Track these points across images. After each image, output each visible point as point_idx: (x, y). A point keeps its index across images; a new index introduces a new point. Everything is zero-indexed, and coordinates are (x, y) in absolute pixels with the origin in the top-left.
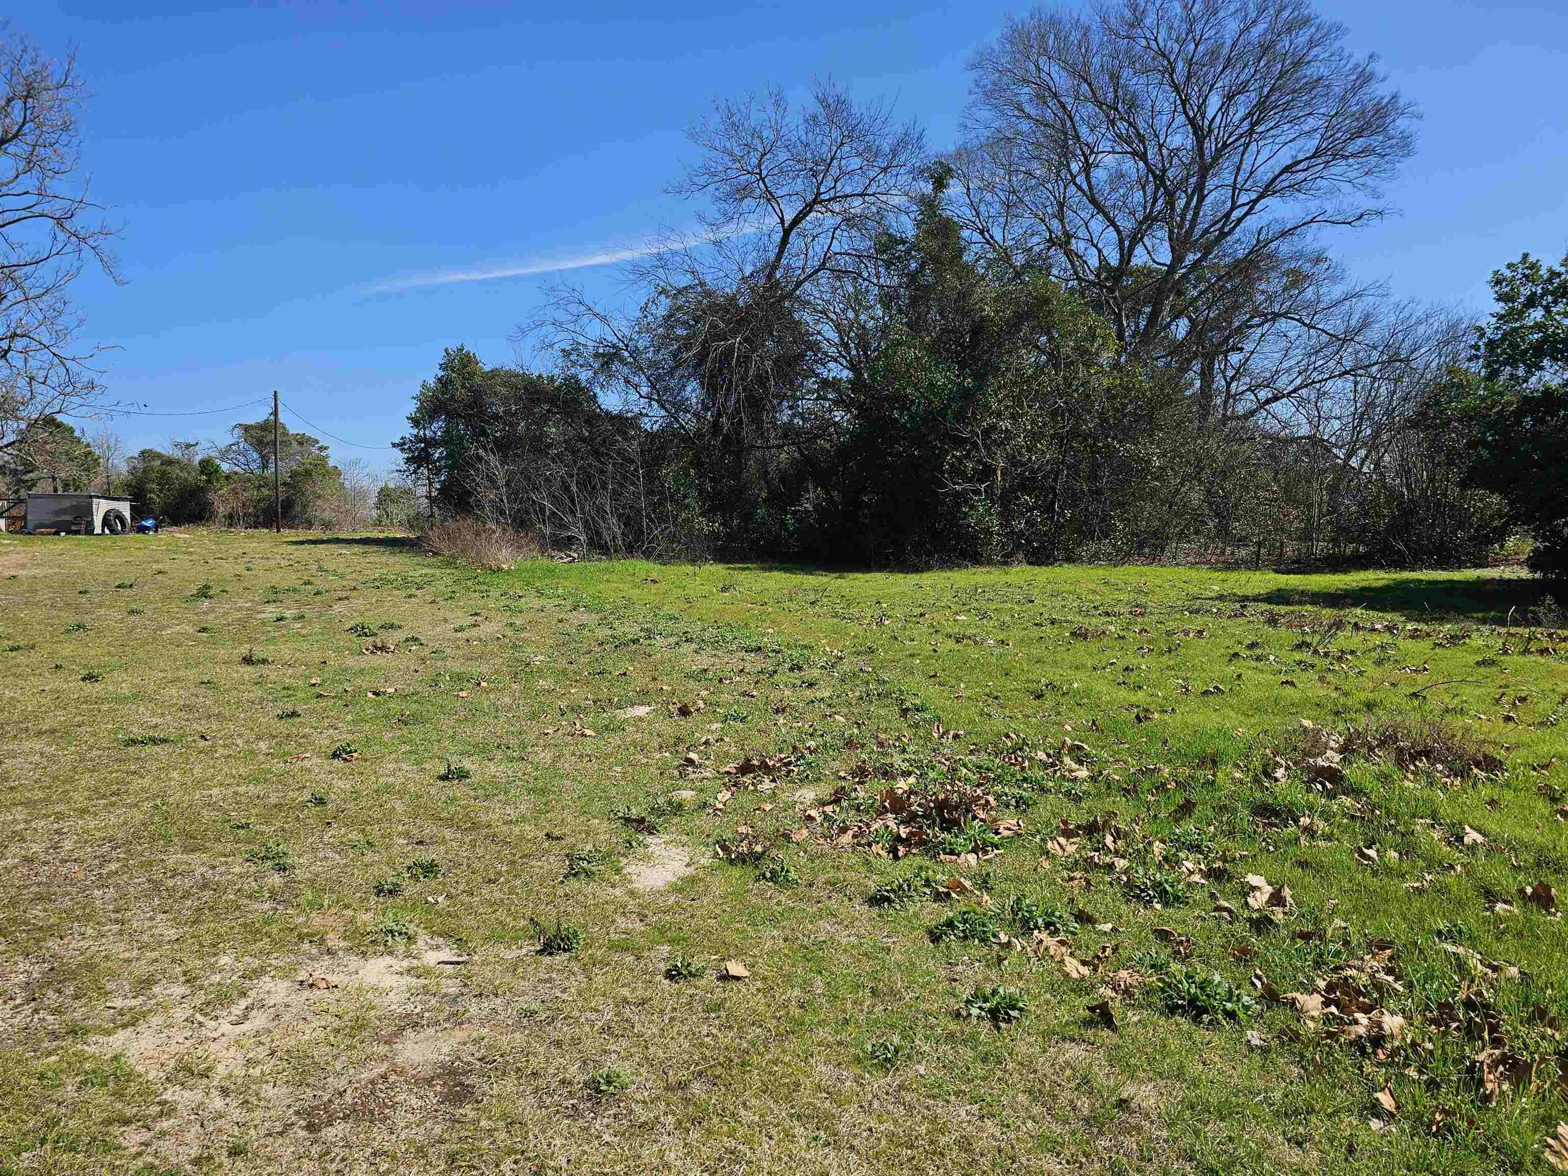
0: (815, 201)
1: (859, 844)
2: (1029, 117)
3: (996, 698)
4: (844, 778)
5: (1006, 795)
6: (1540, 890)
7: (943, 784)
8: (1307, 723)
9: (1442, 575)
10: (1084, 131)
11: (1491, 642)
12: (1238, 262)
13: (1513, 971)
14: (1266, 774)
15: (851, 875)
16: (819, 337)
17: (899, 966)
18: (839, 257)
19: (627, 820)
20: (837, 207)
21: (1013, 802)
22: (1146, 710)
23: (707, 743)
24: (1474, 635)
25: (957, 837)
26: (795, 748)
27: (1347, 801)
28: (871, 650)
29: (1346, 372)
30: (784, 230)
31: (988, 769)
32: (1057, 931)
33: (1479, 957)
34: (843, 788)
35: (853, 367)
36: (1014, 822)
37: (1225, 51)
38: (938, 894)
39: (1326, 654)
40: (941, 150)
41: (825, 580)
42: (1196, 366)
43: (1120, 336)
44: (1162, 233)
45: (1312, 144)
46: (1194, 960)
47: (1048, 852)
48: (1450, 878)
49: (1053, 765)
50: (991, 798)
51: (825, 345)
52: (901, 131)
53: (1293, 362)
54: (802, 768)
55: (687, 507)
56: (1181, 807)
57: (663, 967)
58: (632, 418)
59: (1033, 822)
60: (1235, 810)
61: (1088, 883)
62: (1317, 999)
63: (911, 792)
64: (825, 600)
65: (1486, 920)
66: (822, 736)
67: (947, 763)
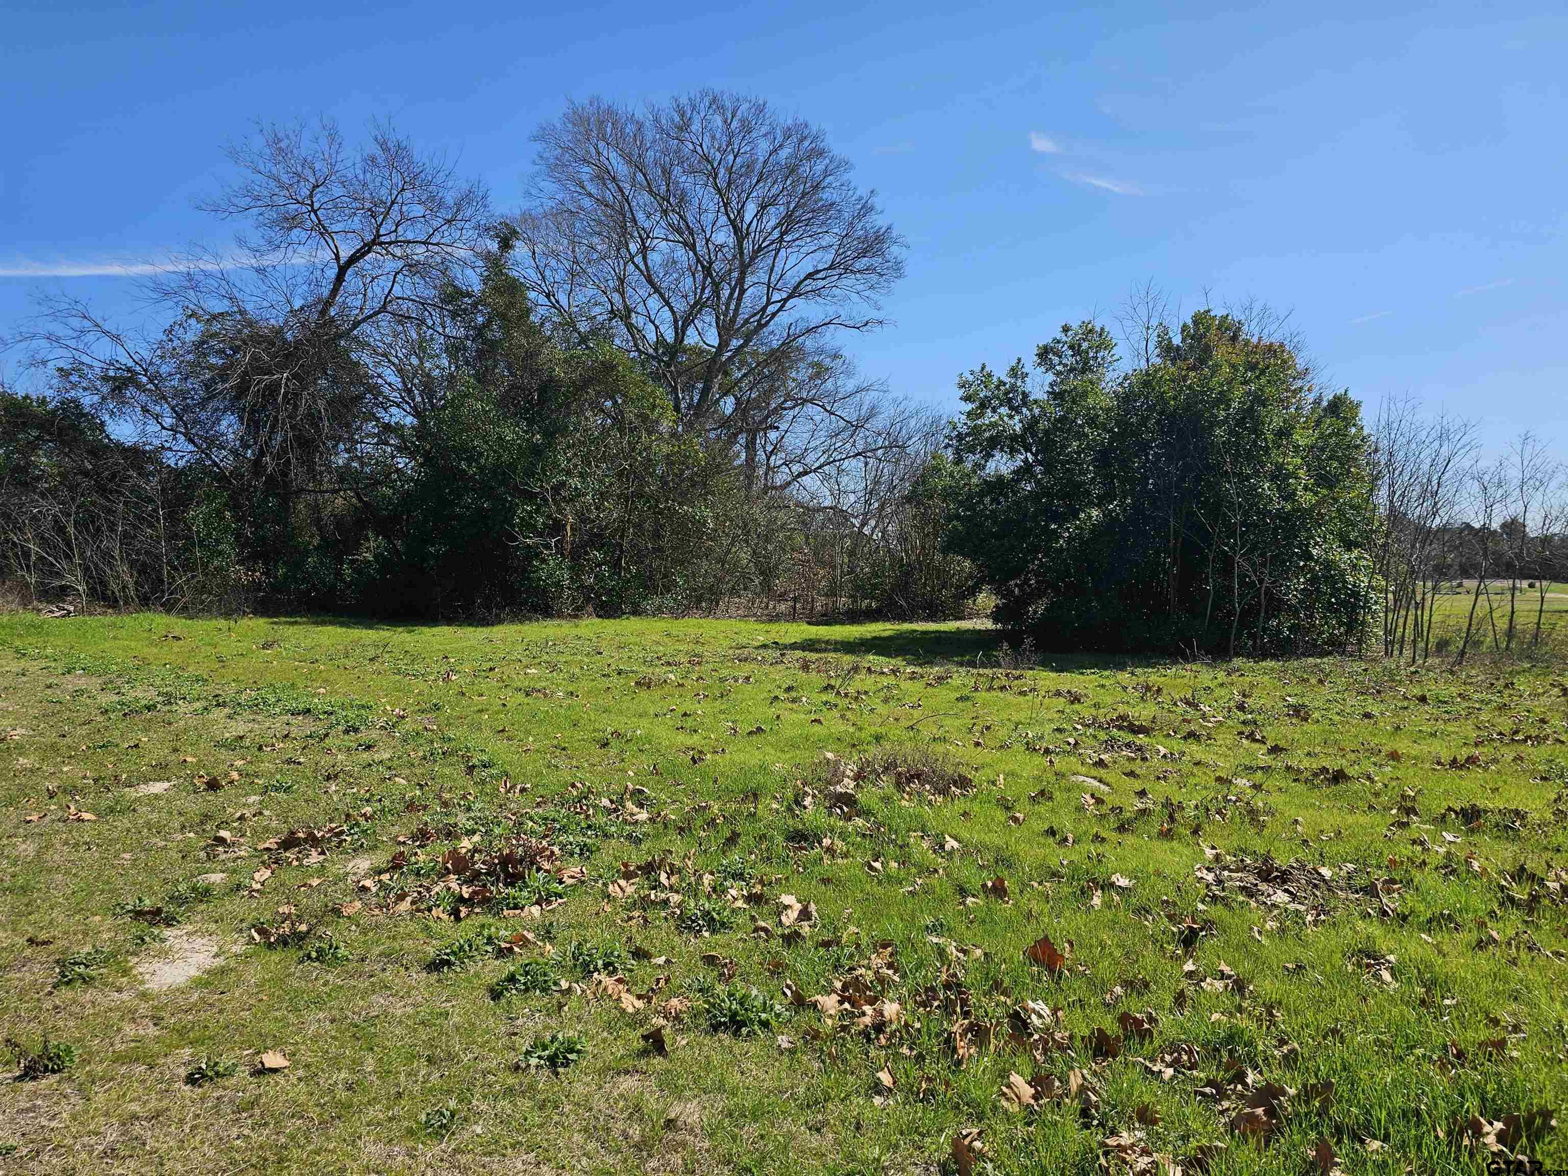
0: (374, 242)
1: (418, 910)
2: (590, 195)
3: (564, 749)
4: (404, 843)
5: (571, 844)
6: (997, 883)
7: (508, 839)
8: (830, 755)
9: (932, 626)
10: (640, 216)
11: (966, 681)
12: (773, 352)
13: (978, 952)
14: (797, 803)
15: (409, 944)
16: (380, 381)
17: (457, 1029)
18: (400, 301)
19: (138, 914)
20: (398, 252)
21: (577, 850)
22: (701, 752)
23: (242, 818)
24: (955, 676)
25: (521, 890)
26: (348, 816)
27: (859, 821)
28: (437, 707)
29: (859, 454)
30: (339, 266)
31: (554, 820)
32: (615, 970)
33: (954, 944)
34: (402, 853)
35: (417, 414)
36: (578, 870)
37: (759, 166)
38: (501, 950)
39: (846, 695)
40: (506, 212)
41: (387, 634)
42: (742, 439)
43: (677, 408)
44: (708, 317)
45: (829, 257)
46: (736, 979)
47: (609, 896)
48: (934, 880)
49: (616, 810)
50: (556, 849)
51: (386, 390)
52: (465, 187)
53: (818, 443)
54: (356, 837)
55: (221, 553)
56: (728, 840)
57: (183, 1072)
58: (150, 451)
59: (596, 868)
60: (772, 837)
61: (646, 920)
62: (835, 998)
63: (475, 850)
64: (387, 656)
65: (960, 913)
66: (380, 800)
67: (514, 818)
